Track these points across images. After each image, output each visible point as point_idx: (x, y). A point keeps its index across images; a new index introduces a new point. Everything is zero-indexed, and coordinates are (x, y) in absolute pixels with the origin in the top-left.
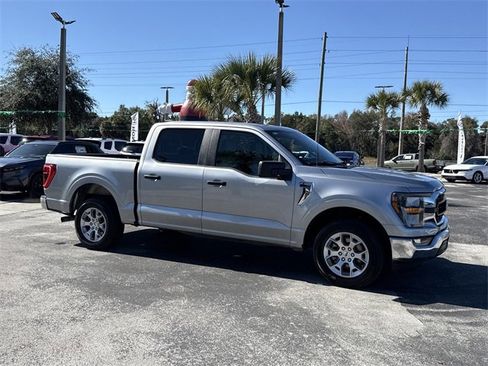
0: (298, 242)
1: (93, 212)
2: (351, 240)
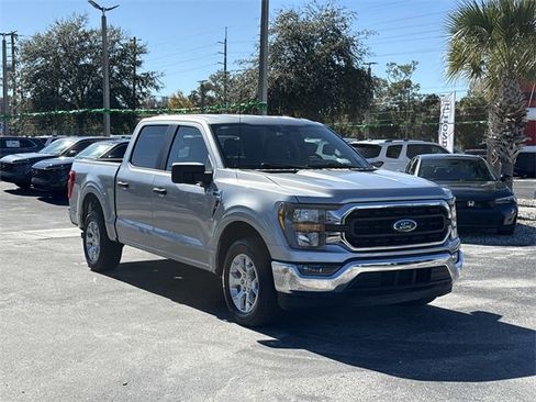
0: (211, 266)
1: (93, 226)
2: (247, 263)
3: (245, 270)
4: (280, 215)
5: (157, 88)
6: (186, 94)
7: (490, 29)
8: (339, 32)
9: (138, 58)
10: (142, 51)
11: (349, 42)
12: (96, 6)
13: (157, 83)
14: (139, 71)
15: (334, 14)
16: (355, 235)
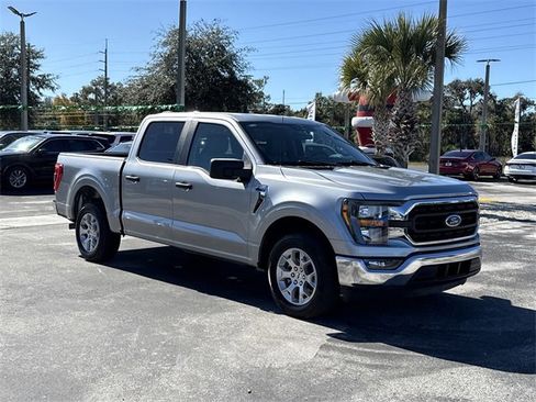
0: (252, 259)
1: (89, 219)
2: (301, 258)
3: (298, 264)
4: (342, 211)
5: (52, 88)
6: (69, 97)
7: (390, 49)
8: (223, 47)
9: (35, 62)
10: (38, 55)
11: (233, 57)
12: (16, 12)
13: (53, 85)
14: (36, 74)
15: (219, 32)
16: (416, 231)
